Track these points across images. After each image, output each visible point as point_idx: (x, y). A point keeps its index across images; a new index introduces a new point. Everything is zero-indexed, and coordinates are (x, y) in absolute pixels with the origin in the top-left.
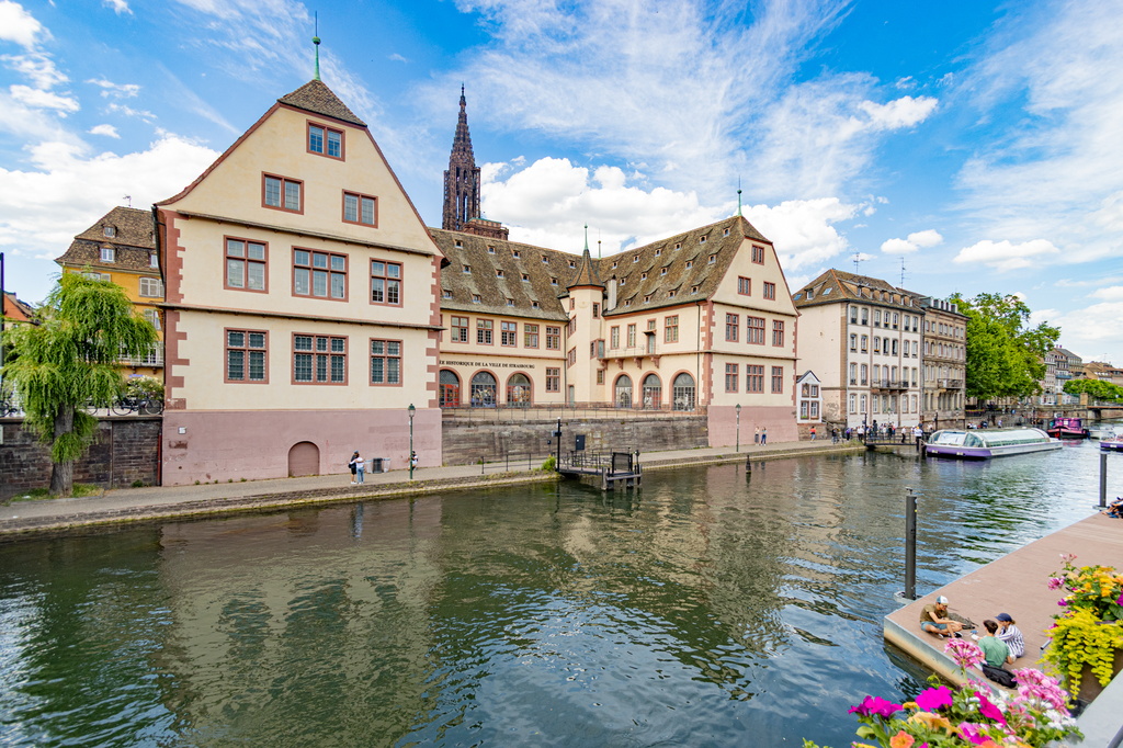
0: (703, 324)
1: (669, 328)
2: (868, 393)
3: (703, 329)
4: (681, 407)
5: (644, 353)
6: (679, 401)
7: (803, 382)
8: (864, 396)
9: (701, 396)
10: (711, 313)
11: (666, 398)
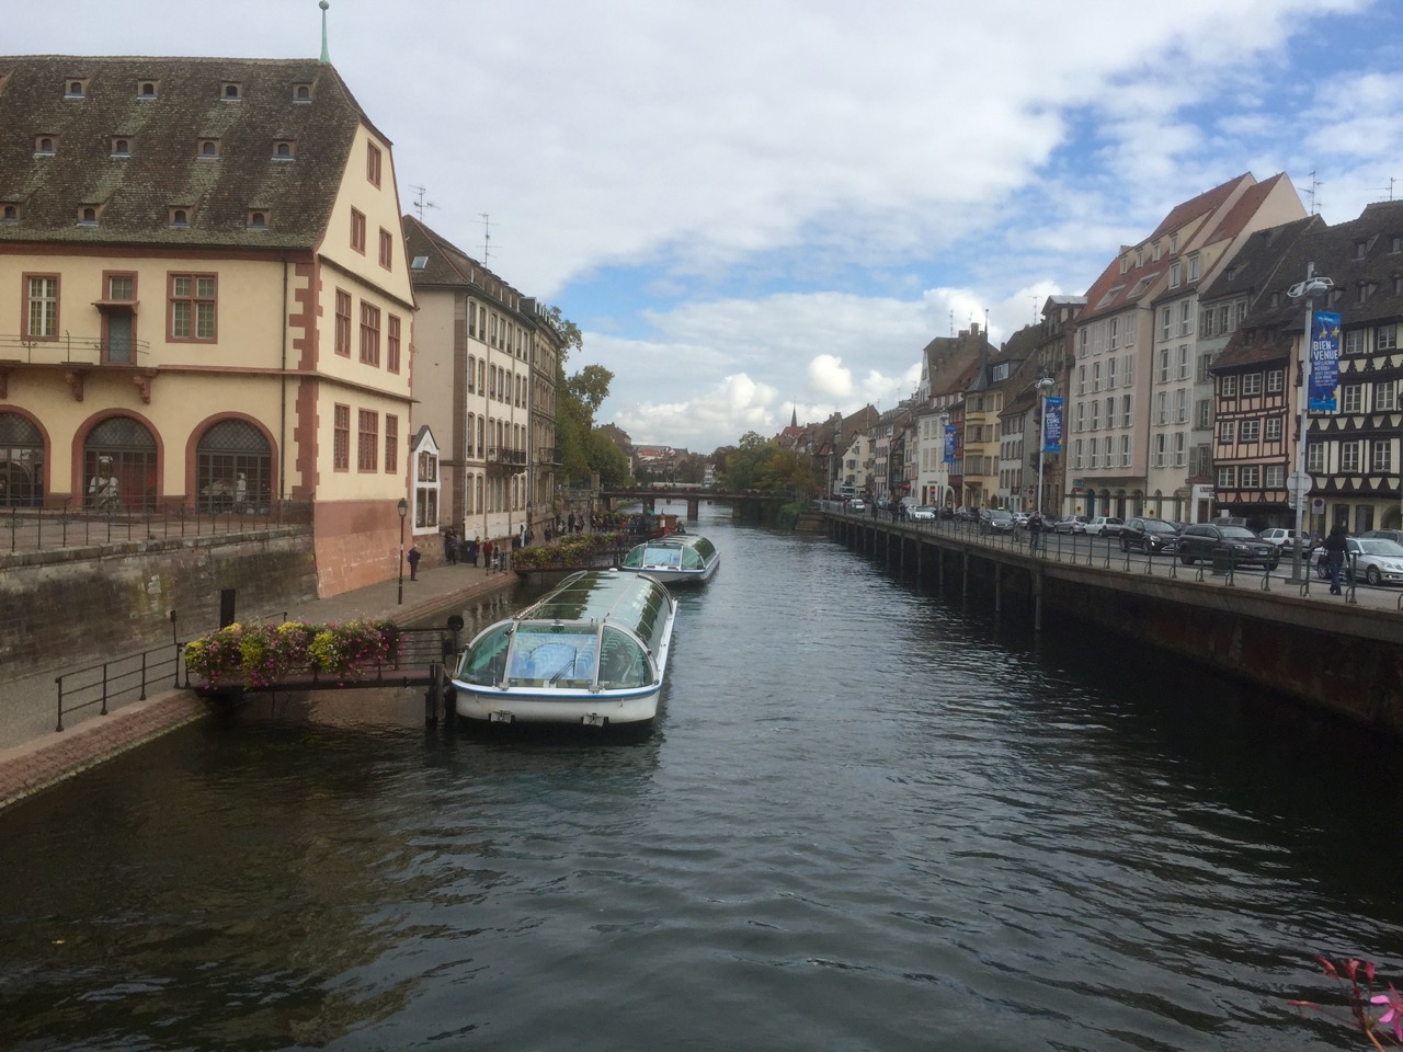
0: (296, 308)
1: (179, 303)
2: (483, 471)
3: (296, 321)
4: (225, 502)
5: (92, 357)
6: (217, 488)
7: (420, 449)
8: (480, 478)
9: (292, 478)
10: (315, 286)
11: (174, 479)
